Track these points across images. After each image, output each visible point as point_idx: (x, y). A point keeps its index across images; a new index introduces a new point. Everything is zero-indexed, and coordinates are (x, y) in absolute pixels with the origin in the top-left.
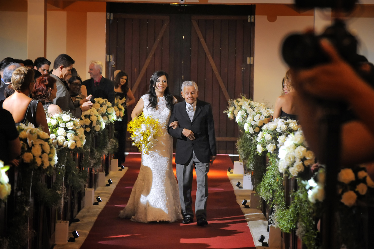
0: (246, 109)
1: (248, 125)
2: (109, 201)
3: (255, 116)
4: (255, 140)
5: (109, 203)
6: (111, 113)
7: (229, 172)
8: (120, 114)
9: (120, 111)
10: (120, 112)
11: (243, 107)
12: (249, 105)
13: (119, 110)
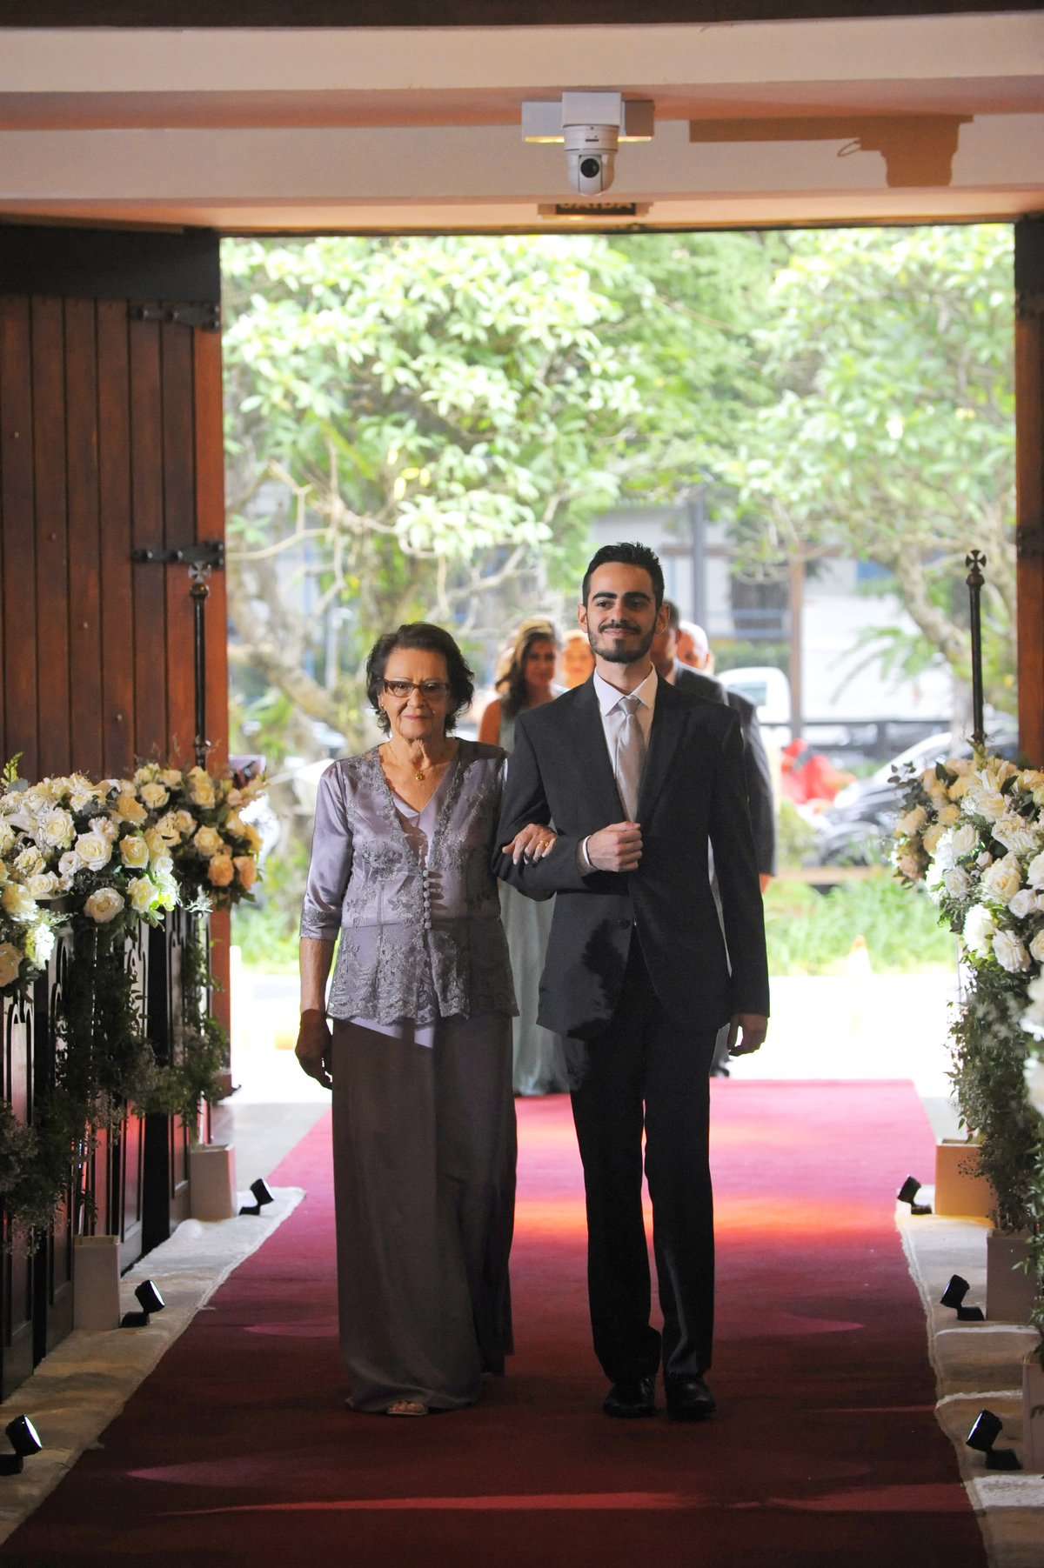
0: (989, 820)
1: (988, 914)
2: (101, 1438)
3: (1032, 857)
4: (1010, 1027)
5: (98, 1450)
6: (144, 866)
7: (907, 1207)
8: (237, 872)
9: (235, 855)
10: (239, 861)
11: (969, 807)
12: (1006, 788)
13: (229, 849)
